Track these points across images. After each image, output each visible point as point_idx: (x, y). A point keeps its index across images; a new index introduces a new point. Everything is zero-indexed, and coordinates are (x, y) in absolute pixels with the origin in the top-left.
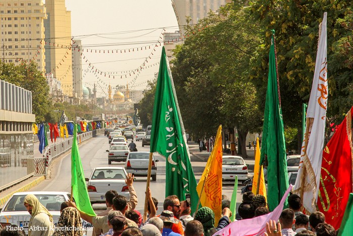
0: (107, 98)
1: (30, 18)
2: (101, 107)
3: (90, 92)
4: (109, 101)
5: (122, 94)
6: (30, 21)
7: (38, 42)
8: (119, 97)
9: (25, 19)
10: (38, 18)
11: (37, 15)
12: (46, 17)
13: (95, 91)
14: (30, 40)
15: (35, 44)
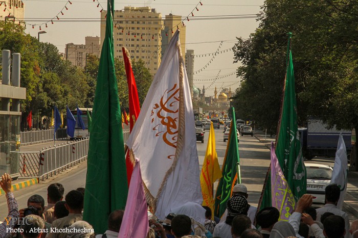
0: (214, 98)
1: (150, 29)
2: (208, 104)
3: (200, 92)
4: (215, 100)
5: (225, 95)
6: (150, 30)
7: (155, 49)
8: (223, 97)
9: (146, 29)
10: (156, 29)
11: (156, 26)
12: (163, 27)
13: (204, 92)
14: (149, 46)
15: (153, 49)
